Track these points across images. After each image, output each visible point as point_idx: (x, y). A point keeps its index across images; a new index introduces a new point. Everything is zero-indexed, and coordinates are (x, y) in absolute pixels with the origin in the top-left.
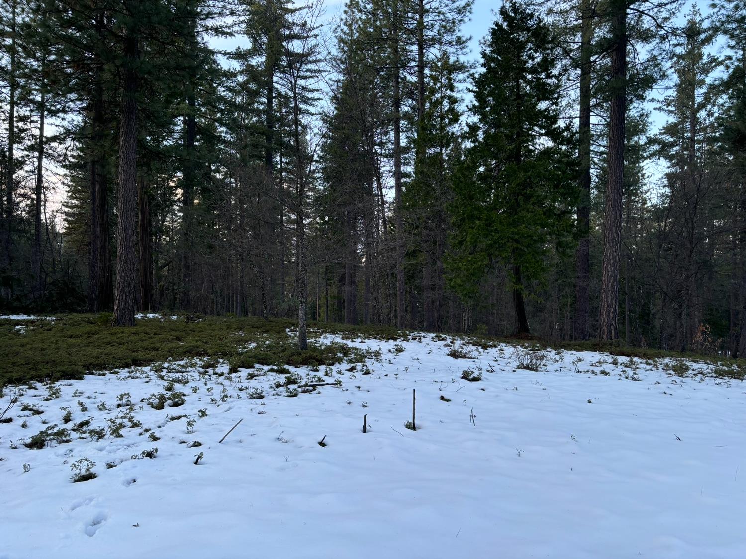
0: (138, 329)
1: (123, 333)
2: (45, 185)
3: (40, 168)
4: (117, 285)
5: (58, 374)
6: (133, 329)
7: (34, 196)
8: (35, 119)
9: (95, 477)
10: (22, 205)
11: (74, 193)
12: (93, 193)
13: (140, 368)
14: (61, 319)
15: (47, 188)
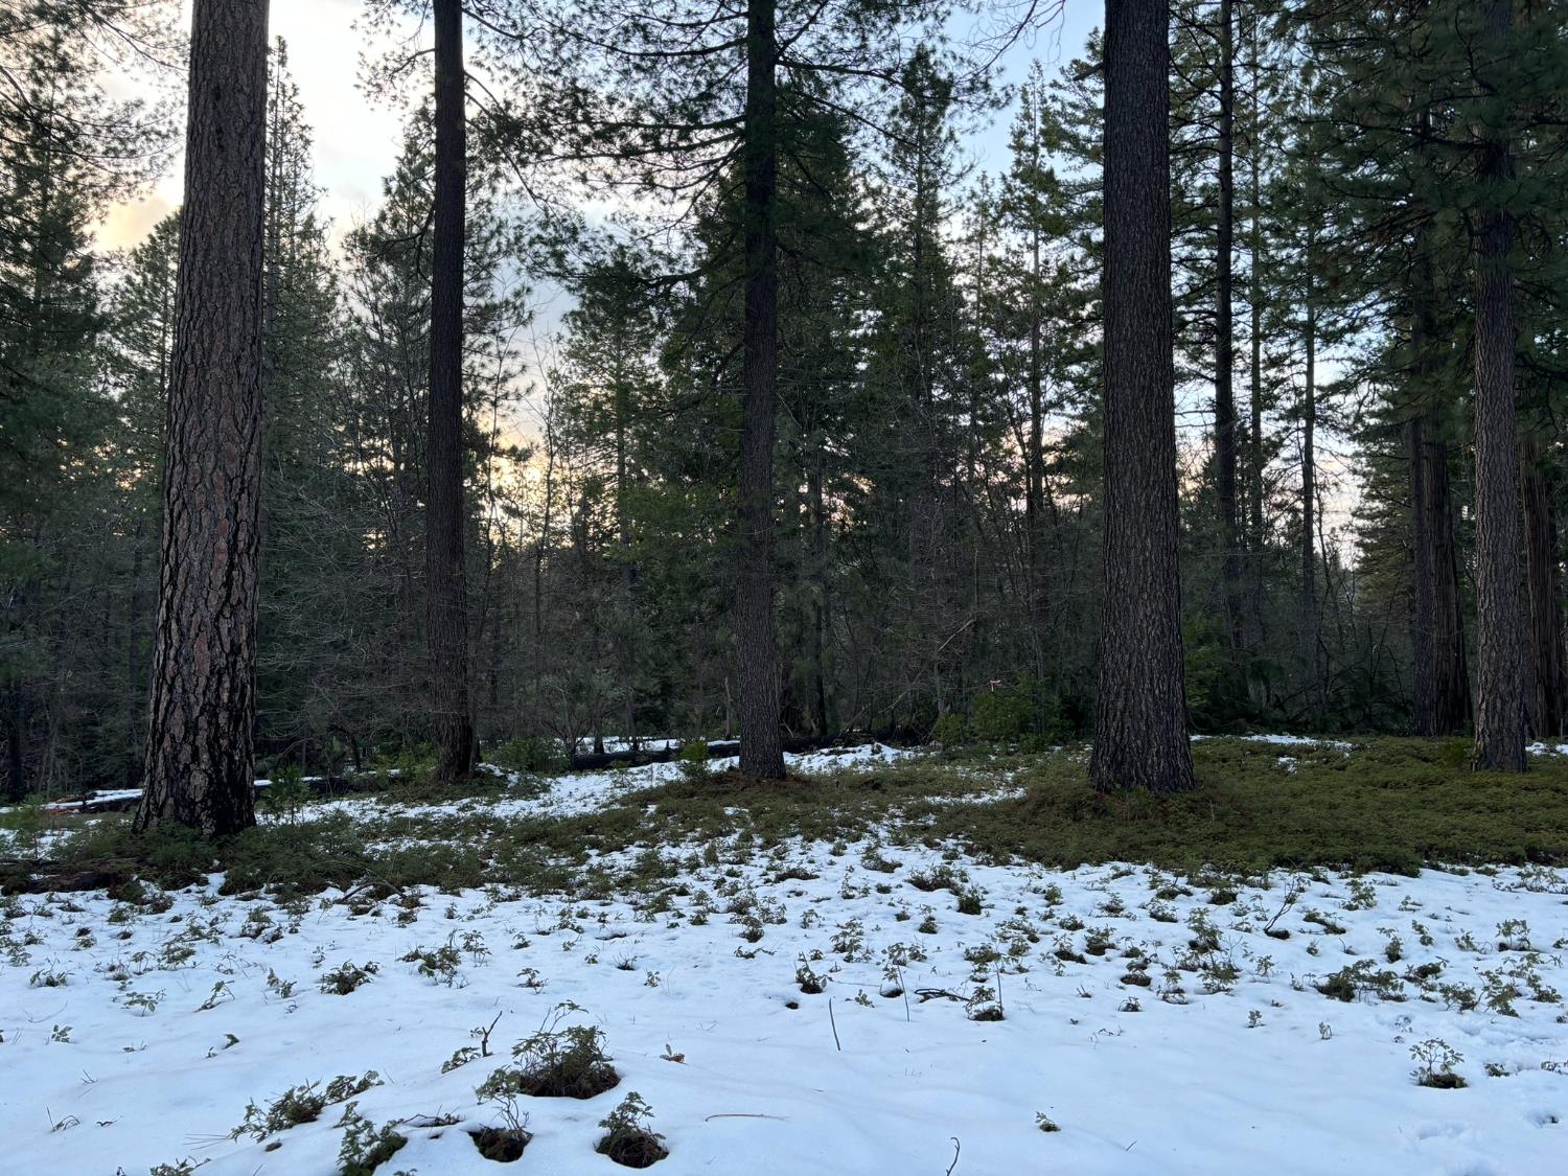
0: (1537, 779)
1: (1499, 785)
2: (1320, 480)
3: (1308, 449)
4: (1480, 679)
5: (1368, 860)
6: (1525, 779)
7: (1300, 505)
8: (1297, 357)
9: (1463, 1085)
10: (1280, 523)
11: (1375, 489)
12: (1418, 481)
13: (1546, 869)
14: (1362, 748)
15: (1323, 487)
